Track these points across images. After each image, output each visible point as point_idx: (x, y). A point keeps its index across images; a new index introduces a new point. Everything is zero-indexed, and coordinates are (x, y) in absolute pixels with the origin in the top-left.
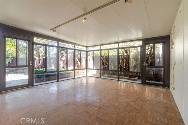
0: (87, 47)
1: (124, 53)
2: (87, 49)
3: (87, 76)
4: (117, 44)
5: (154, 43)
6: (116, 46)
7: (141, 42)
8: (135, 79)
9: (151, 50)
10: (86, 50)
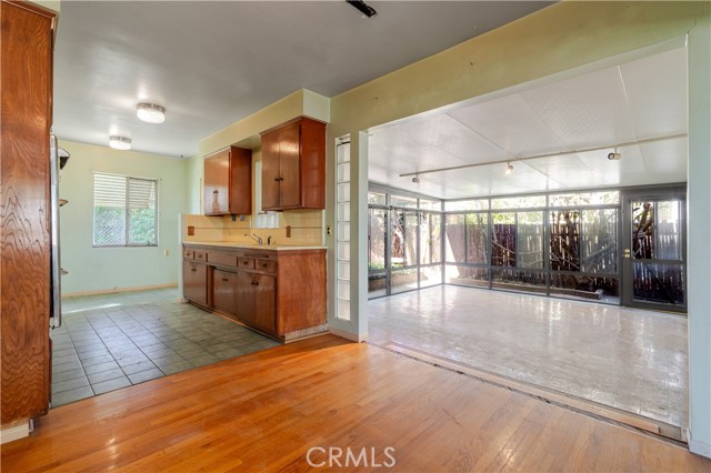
0: (443, 201)
1: (559, 219)
2: (443, 207)
3: (443, 283)
4: (544, 197)
5: (656, 200)
6: (540, 202)
7: (617, 193)
8: (597, 292)
9: (645, 214)
10: (440, 210)
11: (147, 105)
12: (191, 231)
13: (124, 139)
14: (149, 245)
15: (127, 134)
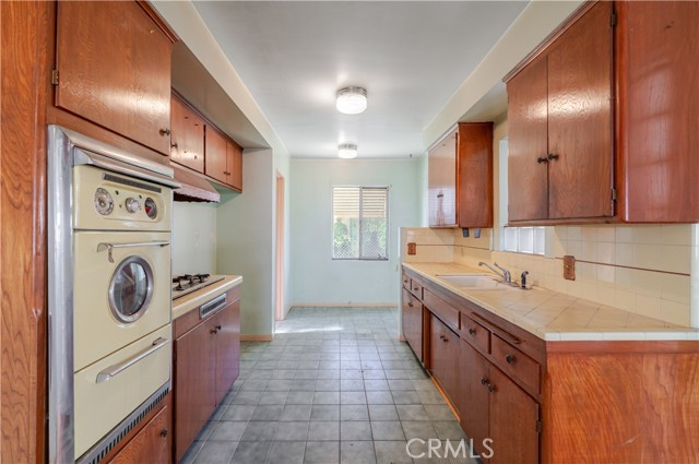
11: (345, 90)
12: (412, 249)
13: (350, 146)
14: (380, 259)
15: (354, 140)
